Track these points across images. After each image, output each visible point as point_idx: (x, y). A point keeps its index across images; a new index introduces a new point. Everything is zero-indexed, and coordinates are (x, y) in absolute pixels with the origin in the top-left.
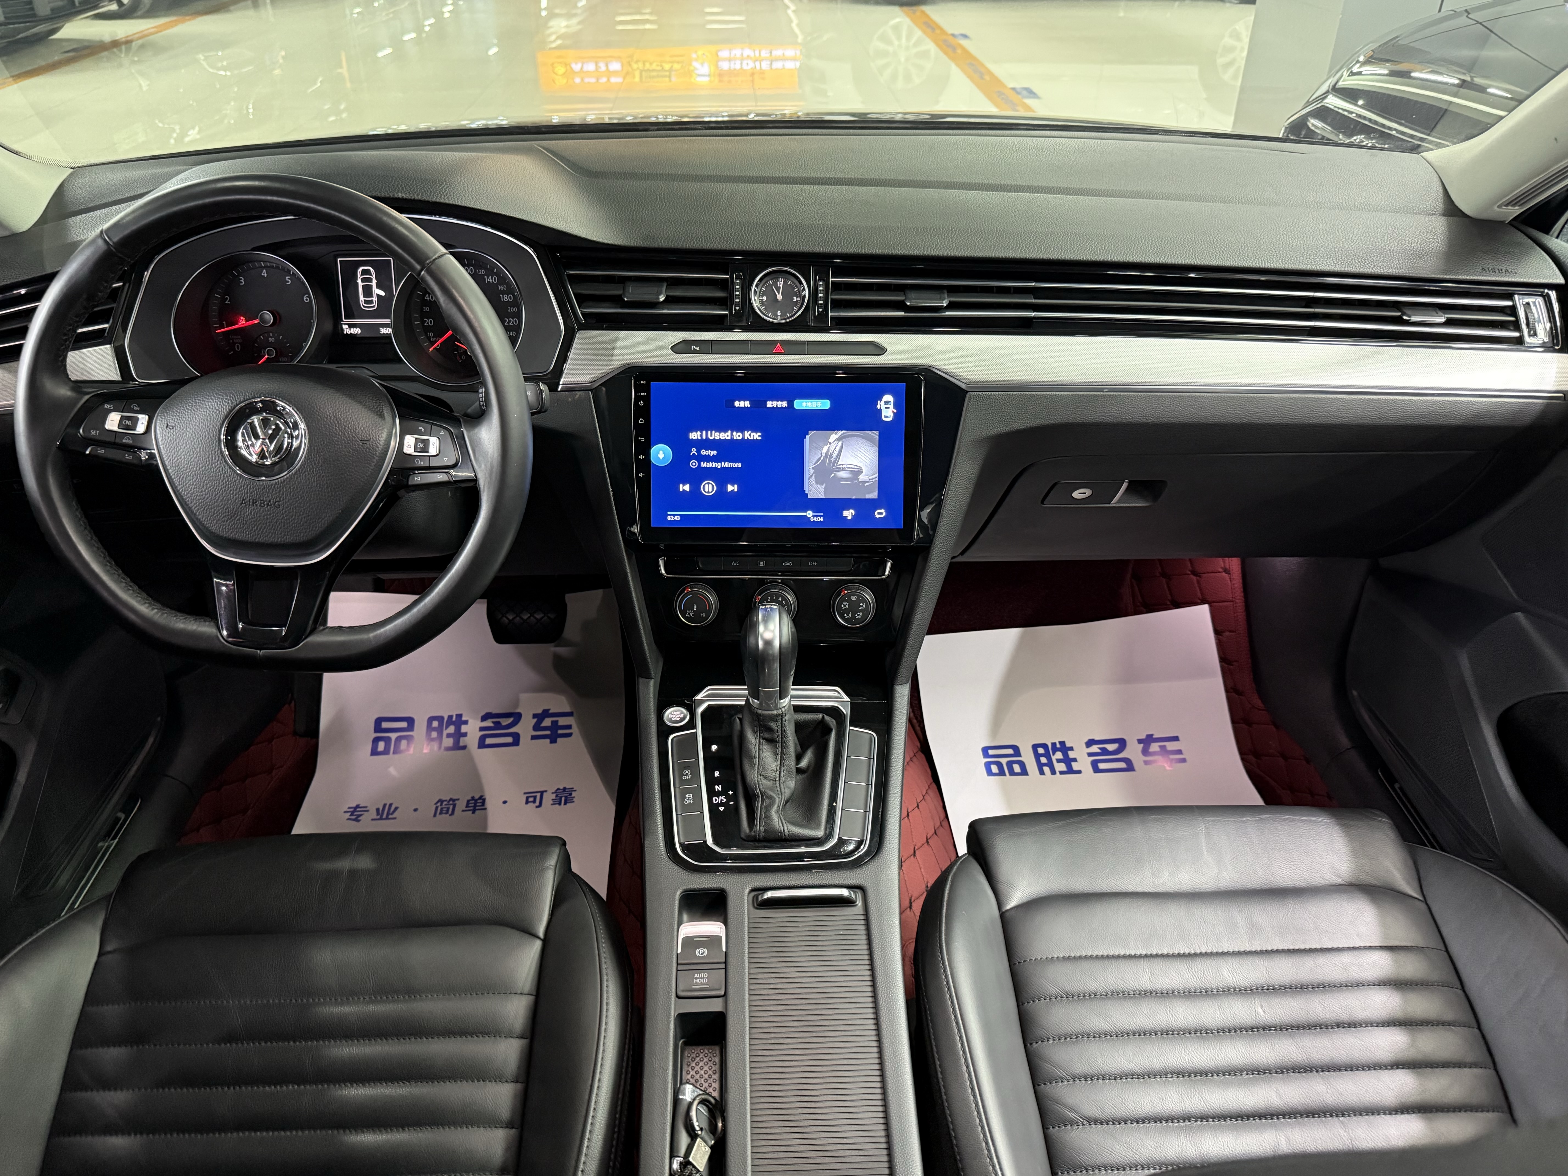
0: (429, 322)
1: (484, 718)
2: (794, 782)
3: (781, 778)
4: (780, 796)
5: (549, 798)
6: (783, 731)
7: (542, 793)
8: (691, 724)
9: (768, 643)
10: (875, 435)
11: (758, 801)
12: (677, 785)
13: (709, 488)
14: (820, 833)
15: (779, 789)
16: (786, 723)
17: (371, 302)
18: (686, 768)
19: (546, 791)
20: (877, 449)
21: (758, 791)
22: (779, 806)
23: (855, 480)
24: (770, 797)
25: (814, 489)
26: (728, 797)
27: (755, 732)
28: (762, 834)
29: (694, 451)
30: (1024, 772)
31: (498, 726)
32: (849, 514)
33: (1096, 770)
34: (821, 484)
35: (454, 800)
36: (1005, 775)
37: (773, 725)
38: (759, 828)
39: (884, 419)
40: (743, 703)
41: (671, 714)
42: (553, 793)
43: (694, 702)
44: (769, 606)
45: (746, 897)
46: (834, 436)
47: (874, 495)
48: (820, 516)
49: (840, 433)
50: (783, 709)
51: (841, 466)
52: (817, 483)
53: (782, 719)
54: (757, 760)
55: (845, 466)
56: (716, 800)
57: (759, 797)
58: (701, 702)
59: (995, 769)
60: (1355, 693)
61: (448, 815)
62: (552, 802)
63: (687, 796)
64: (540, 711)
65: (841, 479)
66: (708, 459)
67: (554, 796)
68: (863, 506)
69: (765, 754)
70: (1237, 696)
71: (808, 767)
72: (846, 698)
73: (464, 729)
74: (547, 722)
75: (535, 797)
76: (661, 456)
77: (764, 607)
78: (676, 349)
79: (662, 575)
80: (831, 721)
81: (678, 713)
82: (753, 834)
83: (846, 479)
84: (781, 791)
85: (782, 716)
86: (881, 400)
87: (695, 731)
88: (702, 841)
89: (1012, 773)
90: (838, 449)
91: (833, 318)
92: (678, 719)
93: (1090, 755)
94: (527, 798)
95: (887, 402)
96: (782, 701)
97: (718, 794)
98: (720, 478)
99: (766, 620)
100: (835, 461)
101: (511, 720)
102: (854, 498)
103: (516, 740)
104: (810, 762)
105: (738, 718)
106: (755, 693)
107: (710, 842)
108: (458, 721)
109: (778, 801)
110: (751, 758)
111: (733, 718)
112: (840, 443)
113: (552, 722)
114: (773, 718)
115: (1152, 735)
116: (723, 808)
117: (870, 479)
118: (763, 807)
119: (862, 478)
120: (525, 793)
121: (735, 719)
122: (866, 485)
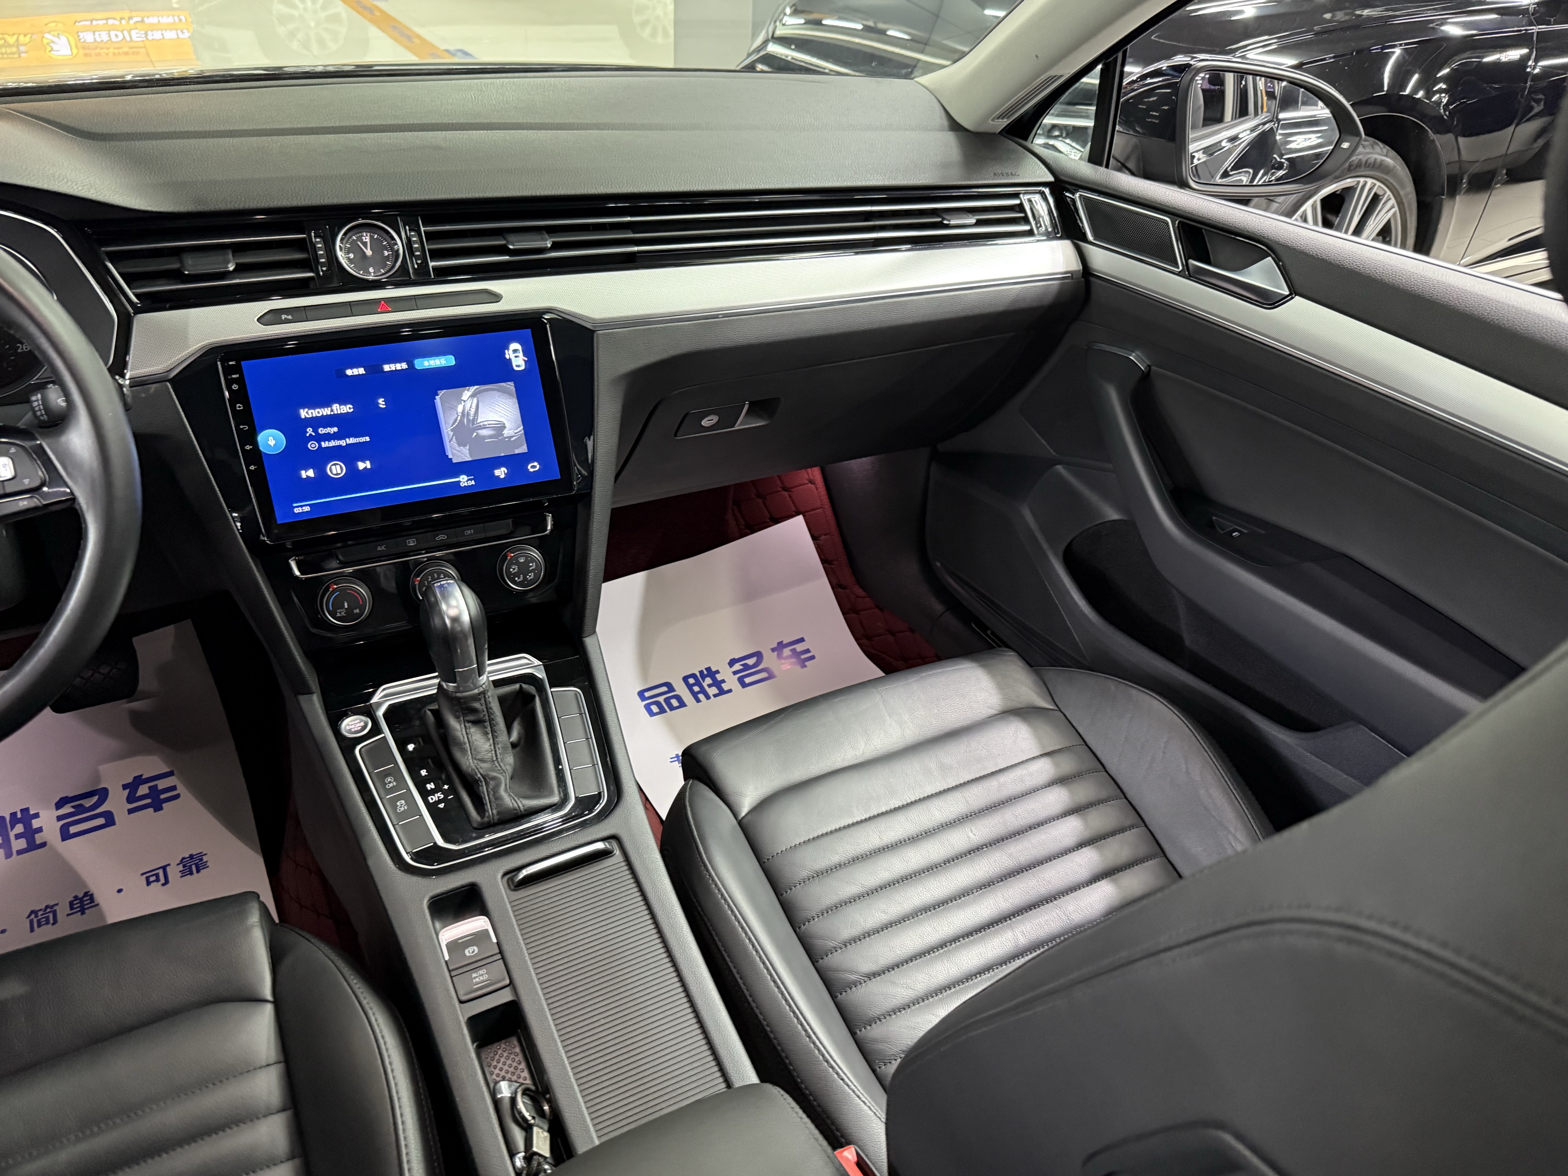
1: (59, 805)
2: (512, 757)
3: (499, 757)
4: (504, 774)
5: (174, 872)
6: (488, 709)
7: (164, 868)
8: (376, 730)
9: (456, 620)
10: (510, 386)
11: (482, 786)
12: (383, 795)
15: (499, 768)
16: (490, 699)
18: (387, 776)
19: (169, 865)
20: (515, 400)
21: (479, 776)
22: (506, 785)
23: (500, 436)
24: (494, 778)
25: (458, 452)
26: (444, 792)
27: (457, 717)
28: (496, 817)
30: (682, 704)
31: (80, 809)
32: (501, 472)
33: (744, 685)
34: (465, 446)
35: (52, 907)
36: (666, 712)
37: (477, 705)
38: (491, 812)
39: (516, 369)
40: (435, 691)
41: (348, 725)
42: (178, 864)
43: (371, 706)
44: (445, 582)
45: (500, 883)
46: (467, 393)
47: (524, 449)
48: (471, 480)
49: (473, 389)
50: (484, 686)
51: (482, 424)
52: (459, 445)
53: (485, 697)
54: (468, 745)
55: (486, 423)
56: (432, 799)
57: (481, 782)
58: (379, 704)
59: (655, 709)
60: (938, 564)
61: (50, 926)
62: (180, 874)
63: (398, 803)
64: (130, 780)
65: (484, 437)
67: (181, 868)
68: (514, 462)
69: (474, 738)
70: (842, 590)
71: (520, 739)
72: (537, 662)
73: (36, 823)
74: (143, 790)
75: (157, 875)
77: (439, 584)
79: (297, 577)
80: (530, 689)
81: (356, 722)
82: (486, 819)
83: (490, 437)
84: (502, 769)
85: (484, 694)
86: (508, 349)
87: (383, 735)
88: (432, 844)
89: (672, 708)
90: (474, 406)
91: (434, 268)
92: (359, 728)
93: (735, 673)
94: (147, 878)
95: (515, 351)
96: (481, 678)
97: (433, 792)
99: (445, 597)
100: (474, 419)
101: (95, 799)
102: (503, 455)
103: (110, 820)
104: (519, 734)
105: (429, 710)
106: (449, 675)
107: (440, 842)
108: (26, 817)
109: (504, 780)
110: (460, 745)
111: (422, 712)
112: (475, 400)
113: (150, 788)
114: (476, 698)
115: (782, 642)
116: (443, 804)
117: (515, 433)
118: (489, 790)
119: (506, 433)
120: (142, 874)
121: (425, 711)
122: (512, 439)
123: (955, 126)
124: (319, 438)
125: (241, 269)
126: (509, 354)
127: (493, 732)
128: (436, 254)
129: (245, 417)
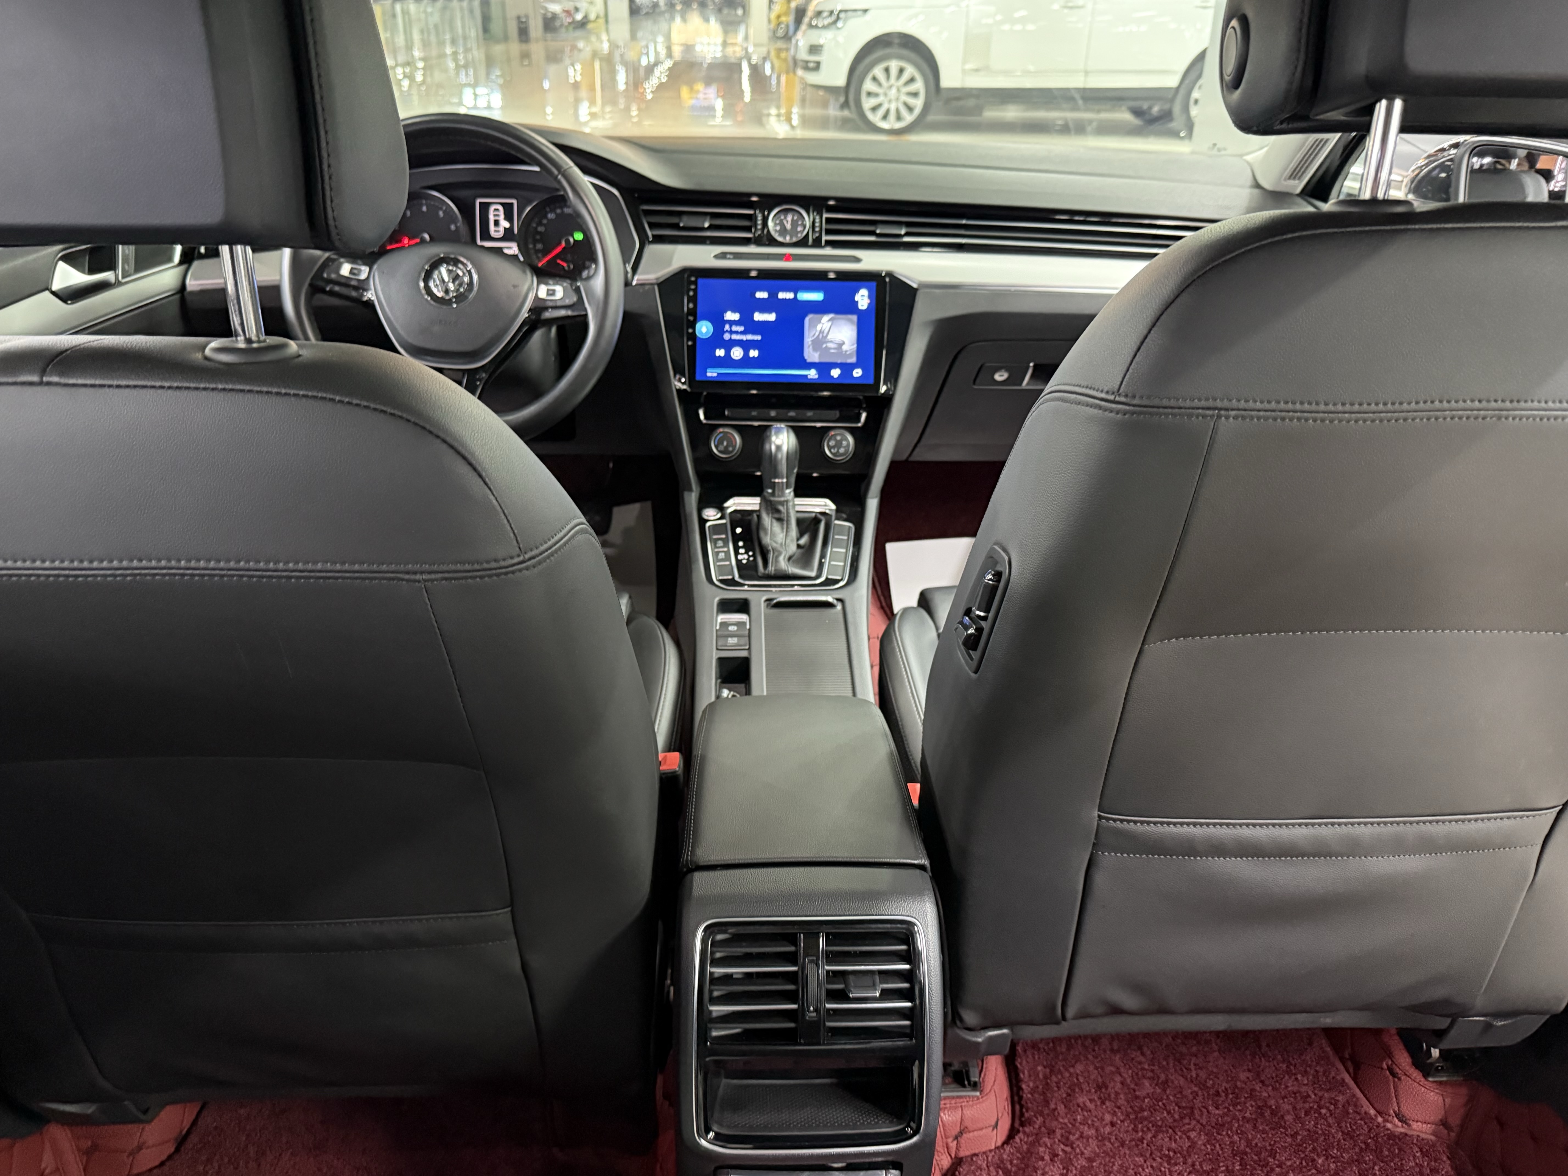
0: (539, 246)
6: (788, 513)
9: (779, 448)
10: (854, 318)
13: (737, 353)
14: (813, 574)
17: (498, 231)
25: (811, 355)
27: (768, 514)
28: (773, 572)
29: (727, 327)
37: (781, 508)
38: (771, 569)
46: (826, 318)
47: (853, 360)
66: (737, 333)
68: (847, 368)
76: (704, 330)
78: (717, 257)
82: (767, 572)
83: (834, 349)
98: (746, 346)
107: (737, 578)
110: (765, 530)
114: (782, 503)
119: (845, 348)
123: (1257, 186)
124: (731, 332)
125: (712, 227)
126: (858, 298)
127: (787, 528)
128: (829, 232)
129: (693, 312)
